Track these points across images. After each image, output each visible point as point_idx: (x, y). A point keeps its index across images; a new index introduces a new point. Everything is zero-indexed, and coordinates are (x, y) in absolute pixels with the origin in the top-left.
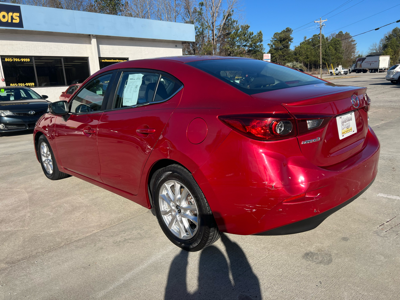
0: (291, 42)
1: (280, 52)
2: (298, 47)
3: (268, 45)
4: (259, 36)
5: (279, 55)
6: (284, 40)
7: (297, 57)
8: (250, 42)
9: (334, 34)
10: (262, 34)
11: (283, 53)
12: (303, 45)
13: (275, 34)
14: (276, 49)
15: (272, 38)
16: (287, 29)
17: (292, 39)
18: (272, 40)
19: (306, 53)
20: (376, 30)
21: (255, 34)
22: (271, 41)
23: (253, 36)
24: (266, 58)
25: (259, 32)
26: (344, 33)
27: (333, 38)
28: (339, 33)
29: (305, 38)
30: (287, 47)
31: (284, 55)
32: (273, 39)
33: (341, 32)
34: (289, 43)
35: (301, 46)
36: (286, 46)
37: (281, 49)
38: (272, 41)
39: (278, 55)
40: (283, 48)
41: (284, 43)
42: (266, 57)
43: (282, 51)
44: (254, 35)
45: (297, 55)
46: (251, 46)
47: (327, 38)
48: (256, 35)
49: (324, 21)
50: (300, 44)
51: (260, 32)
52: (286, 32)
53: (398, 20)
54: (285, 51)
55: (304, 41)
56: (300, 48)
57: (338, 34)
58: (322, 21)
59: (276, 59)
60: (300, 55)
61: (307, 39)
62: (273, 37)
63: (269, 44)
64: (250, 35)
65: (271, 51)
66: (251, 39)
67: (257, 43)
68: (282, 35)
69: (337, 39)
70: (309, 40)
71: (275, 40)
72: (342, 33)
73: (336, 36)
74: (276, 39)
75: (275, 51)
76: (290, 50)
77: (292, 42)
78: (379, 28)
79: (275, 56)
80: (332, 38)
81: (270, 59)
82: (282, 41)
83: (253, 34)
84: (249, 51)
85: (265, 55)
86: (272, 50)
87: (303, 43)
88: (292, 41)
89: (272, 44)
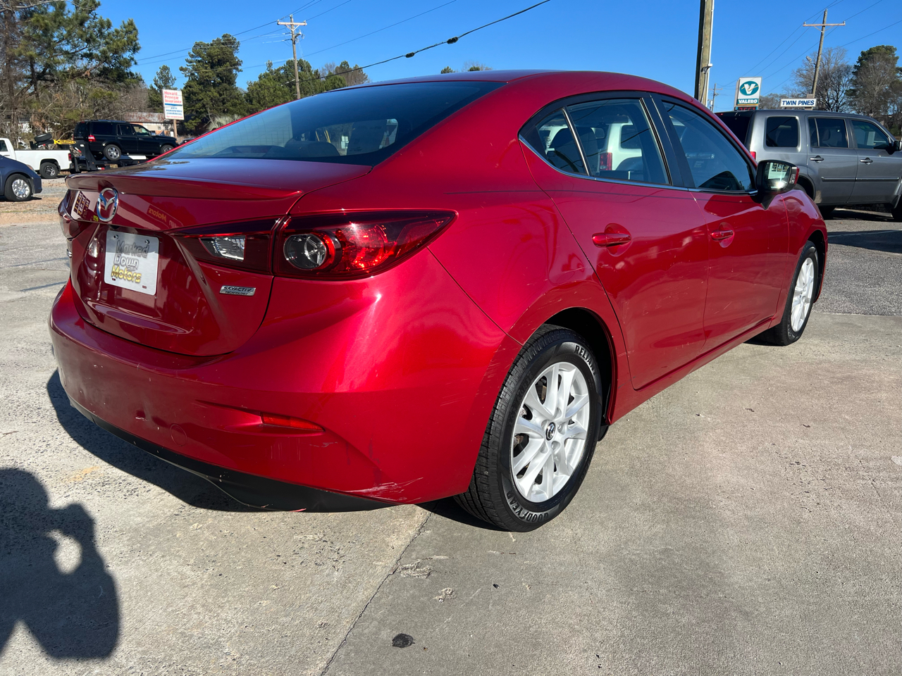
0: (237, 69)
1: (214, 92)
2: (255, 84)
3: (182, 69)
4: (127, 32)
5: (212, 99)
6: (220, 63)
7: (254, 107)
8: (103, 48)
9: (331, 66)
10: (135, 29)
11: (220, 95)
12: (266, 80)
13: (197, 44)
14: (204, 83)
15: (189, 53)
16: (224, 36)
17: (239, 63)
18: (189, 58)
19: (273, 101)
20: (408, 56)
21: (116, 26)
22: (187, 61)
23: (110, 31)
24: (171, 99)
25: (126, 23)
26: (352, 67)
27: (330, 73)
28: (341, 66)
29: (270, 65)
30: (229, 80)
31: (224, 99)
32: (192, 56)
33: (346, 63)
34: (234, 71)
35: (262, 81)
36: (226, 79)
37: (214, 85)
38: (191, 62)
39: (209, 99)
40: (219, 83)
41: (220, 69)
42: (170, 97)
43: (216, 88)
44: (112, 30)
45: (254, 102)
46: (104, 58)
47: (317, 71)
48: (119, 29)
49: (299, 24)
50: (260, 78)
51: (131, 24)
52: (223, 44)
53: (451, 38)
54: (226, 89)
55: (268, 72)
56: (260, 87)
57: (339, 66)
58: (294, 24)
59: (204, 106)
60: (260, 103)
61: (274, 68)
62: (192, 53)
63: (184, 67)
64: (102, 26)
65: (190, 87)
66: (105, 38)
67: (123, 50)
68: (215, 51)
69: (338, 76)
70: (279, 70)
71: (199, 61)
72: (348, 65)
73: (336, 71)
74: (200, 59)
75: (201, 87)
76: (236, 89)
77: (241, 71)
78: (414, 54)
79: (200, 100)
80: (327, 73)
81: (182, 104)
82: (215, 65)
83: (109, 26)
84: (104, 73)
85: (166, 93)
86: (192, 84)
87: (266, 75)
88: (240, 68)
89: (190, 68)
